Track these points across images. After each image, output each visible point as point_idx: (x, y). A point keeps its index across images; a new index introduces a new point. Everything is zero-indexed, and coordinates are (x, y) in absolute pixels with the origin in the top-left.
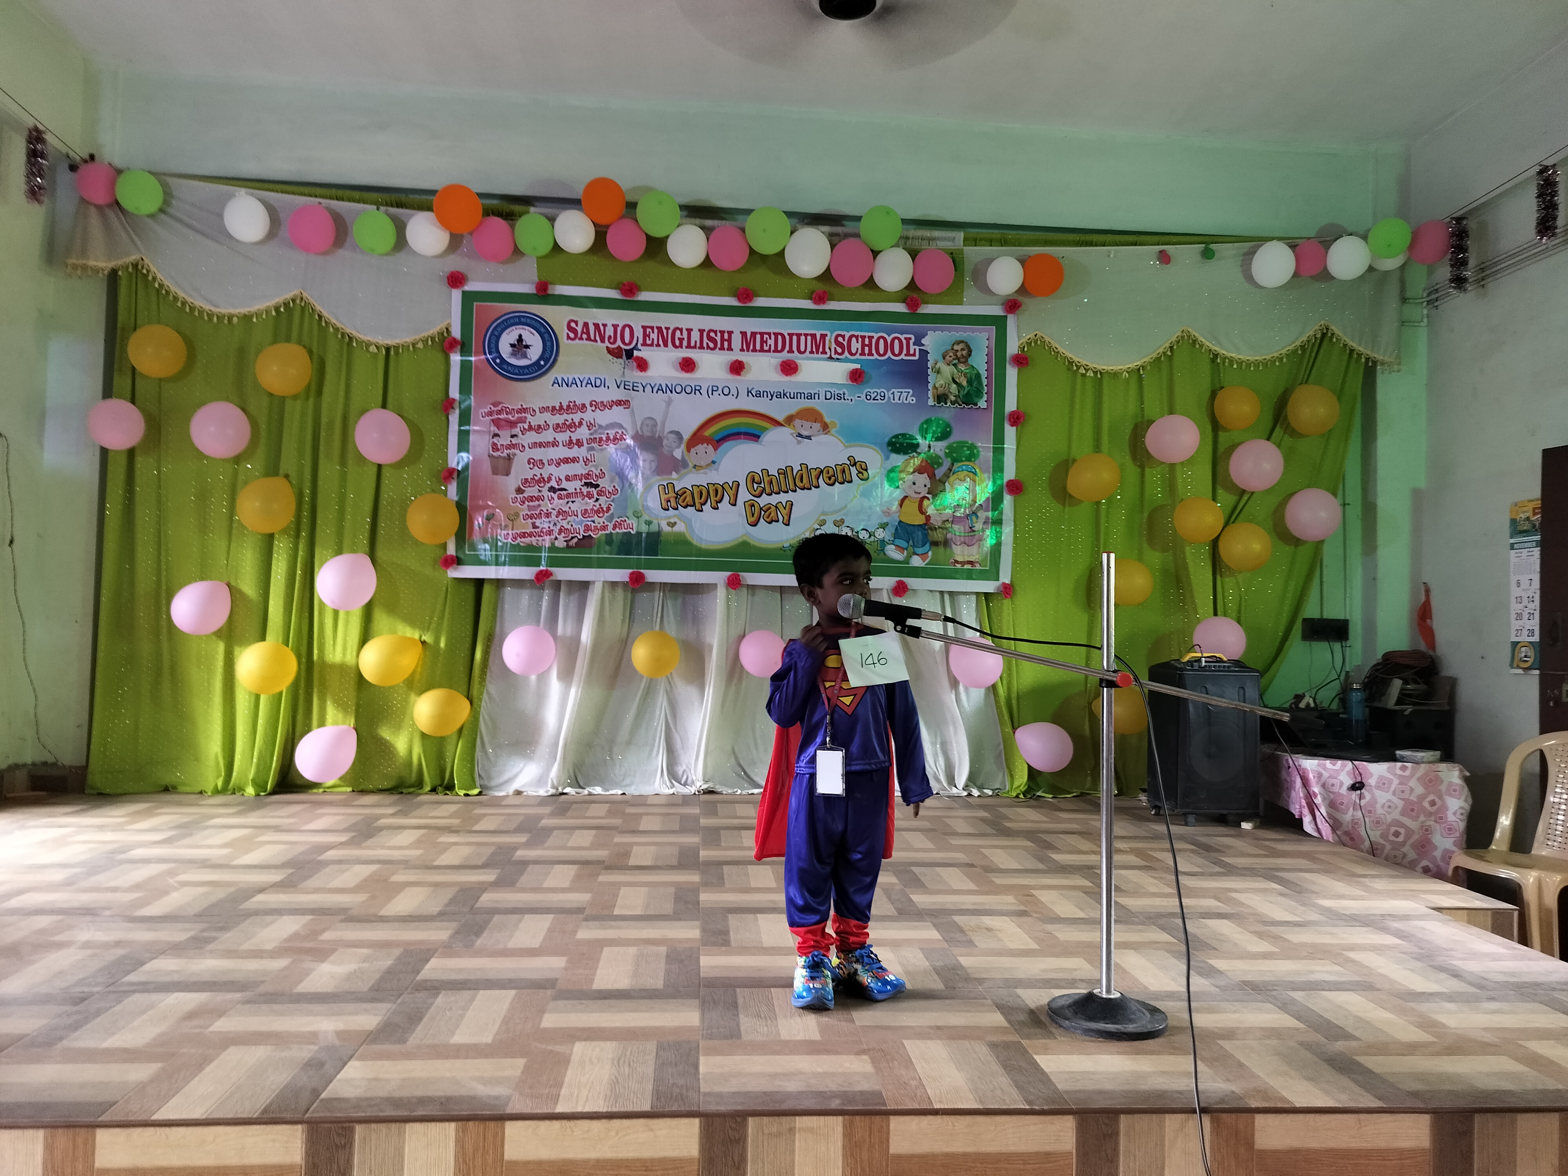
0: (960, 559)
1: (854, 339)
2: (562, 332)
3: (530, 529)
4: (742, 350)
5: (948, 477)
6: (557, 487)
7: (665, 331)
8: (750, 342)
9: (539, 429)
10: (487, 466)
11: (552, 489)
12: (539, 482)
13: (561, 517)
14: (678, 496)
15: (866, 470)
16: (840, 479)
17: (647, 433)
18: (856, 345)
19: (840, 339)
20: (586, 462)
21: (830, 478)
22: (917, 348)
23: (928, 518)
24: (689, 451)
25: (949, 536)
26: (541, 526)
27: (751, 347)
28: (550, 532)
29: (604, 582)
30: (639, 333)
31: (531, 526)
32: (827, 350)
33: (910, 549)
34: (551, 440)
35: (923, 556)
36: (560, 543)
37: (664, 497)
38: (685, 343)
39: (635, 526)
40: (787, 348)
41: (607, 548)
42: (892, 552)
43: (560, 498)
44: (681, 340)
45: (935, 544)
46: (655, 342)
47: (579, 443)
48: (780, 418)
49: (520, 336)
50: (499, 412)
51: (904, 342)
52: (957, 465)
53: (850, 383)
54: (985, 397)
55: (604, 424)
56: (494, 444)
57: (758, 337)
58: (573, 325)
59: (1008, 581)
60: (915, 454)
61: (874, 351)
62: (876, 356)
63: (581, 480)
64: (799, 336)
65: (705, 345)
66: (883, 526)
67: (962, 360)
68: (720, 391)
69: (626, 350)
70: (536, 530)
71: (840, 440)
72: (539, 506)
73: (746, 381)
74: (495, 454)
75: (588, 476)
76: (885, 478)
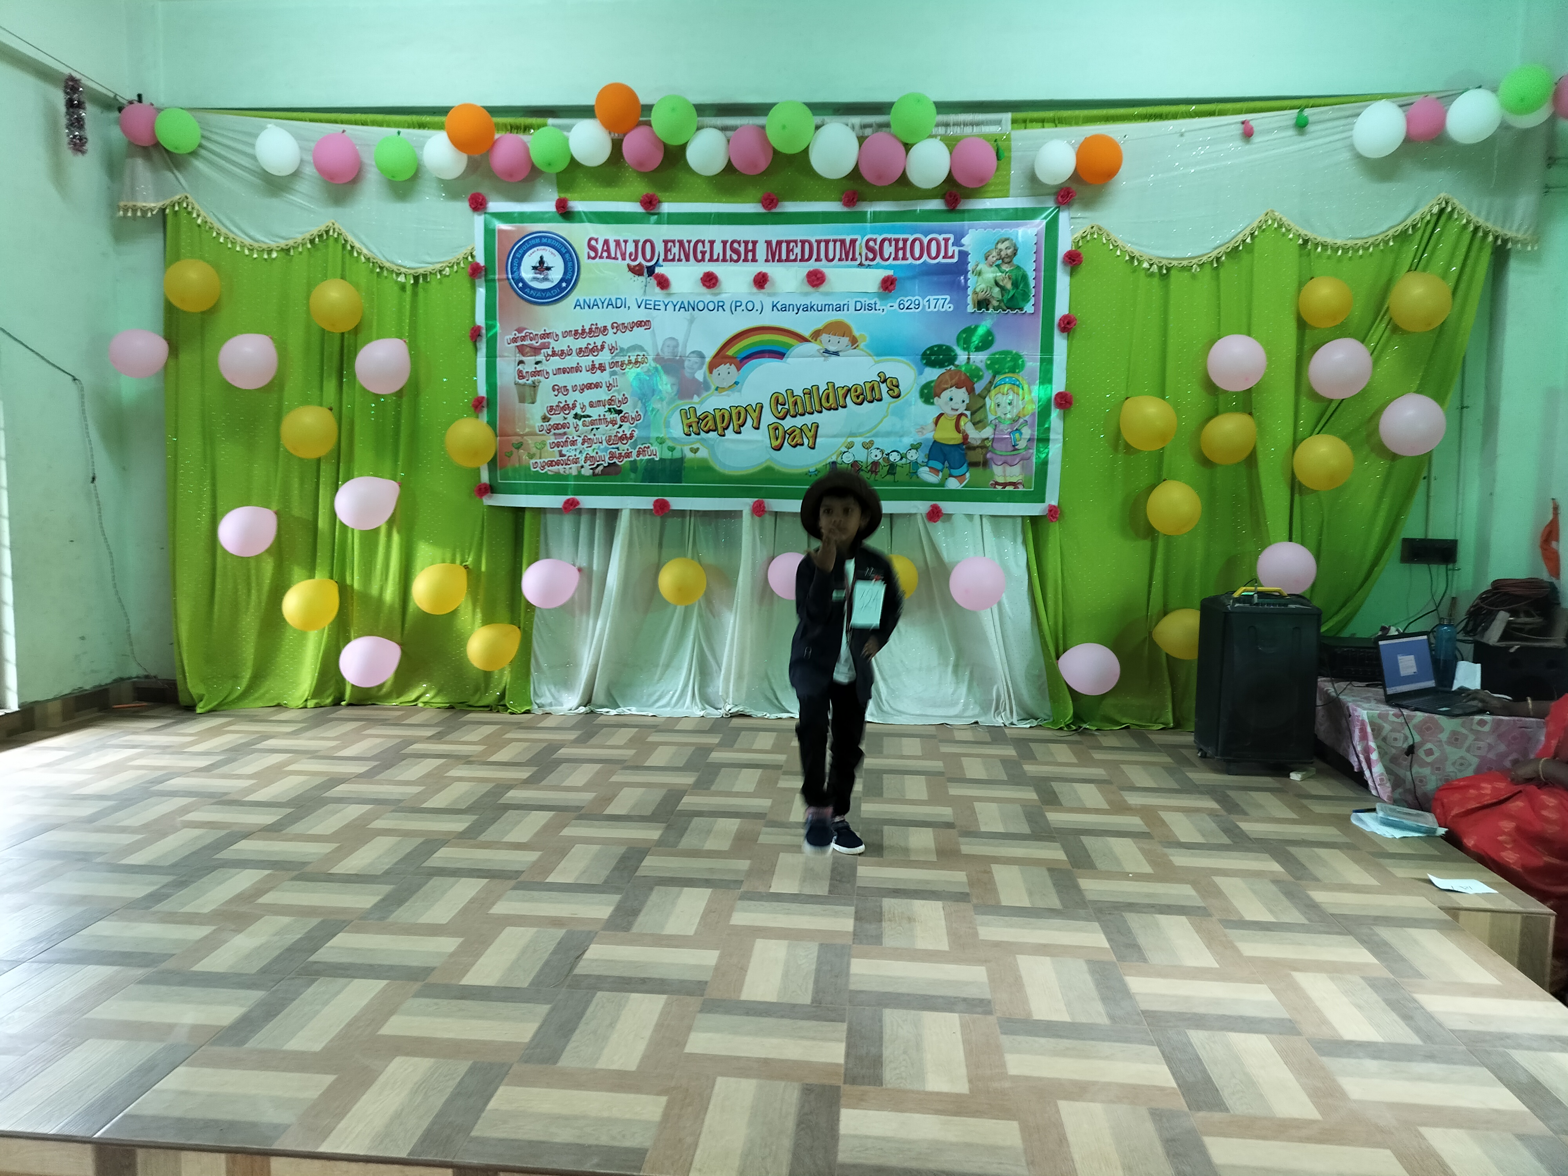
0: (1000, 480)
1: (886, 243)
2: (583, 251)
3: (557, 458)
4: (767, 261)
5: (989, 391)
6: (581, 414)
7: (686, 245)
8: (775, 252)
9: (562, 354)
10: (514, 392)
11: (576, 416)
12: (563, 409)
13: (586, 445)
14: (699, 420)
15: (897, 386)
16: (869, 398)
17: (667, 355)
18: (888, 250)
19: (871, 243)
20: (609, 387)
21: (858, 397)
22: (957, 249)
23: (966, 437)
24: (711, 372)
25: (989, 456)
26: (568, 454)
27: (777, 257)
28: (576, 461)
29: (632, 510)
30: (660, 248)
31: (558, 454)
32: (857, 256)
33: (946, 471)
34: (574, 365)
35: (960, 478)
36: (587, 471)
37: (686, 422)
38: (707, 256)
39: (658, 453)
40: (815, 256)
41: (632, 475)
42: (925, 474)
43: (584, 425)
44: (703, 253)
45: (973, 464)
46: (677, 257)
47: (602, 368)
48: (807, 334)
49: (541, 258)
50: (523, 339)
51: (943, 243)
52: (999, 378)
53: (881, 290)
54: (1032, 301)
55: (626, 347)
56: (520, 372)
57: (784, 245)
58: (593, 243)
59: (1054, 503)
60: (953, 367)
61: (908, 255)
62: (910, 261)
63: (604, 406)
64: (827, 242)
65: (728, 257)
66: (915, 447)
67: (1007, 260)
68: (743, 307)
69: (648, 268)
70: (563, 458)
71: (870, 356)
72: (565, 434)
73: (770, 295)
74: (521, 381)
75: (611, 401)
76: (918, 395)
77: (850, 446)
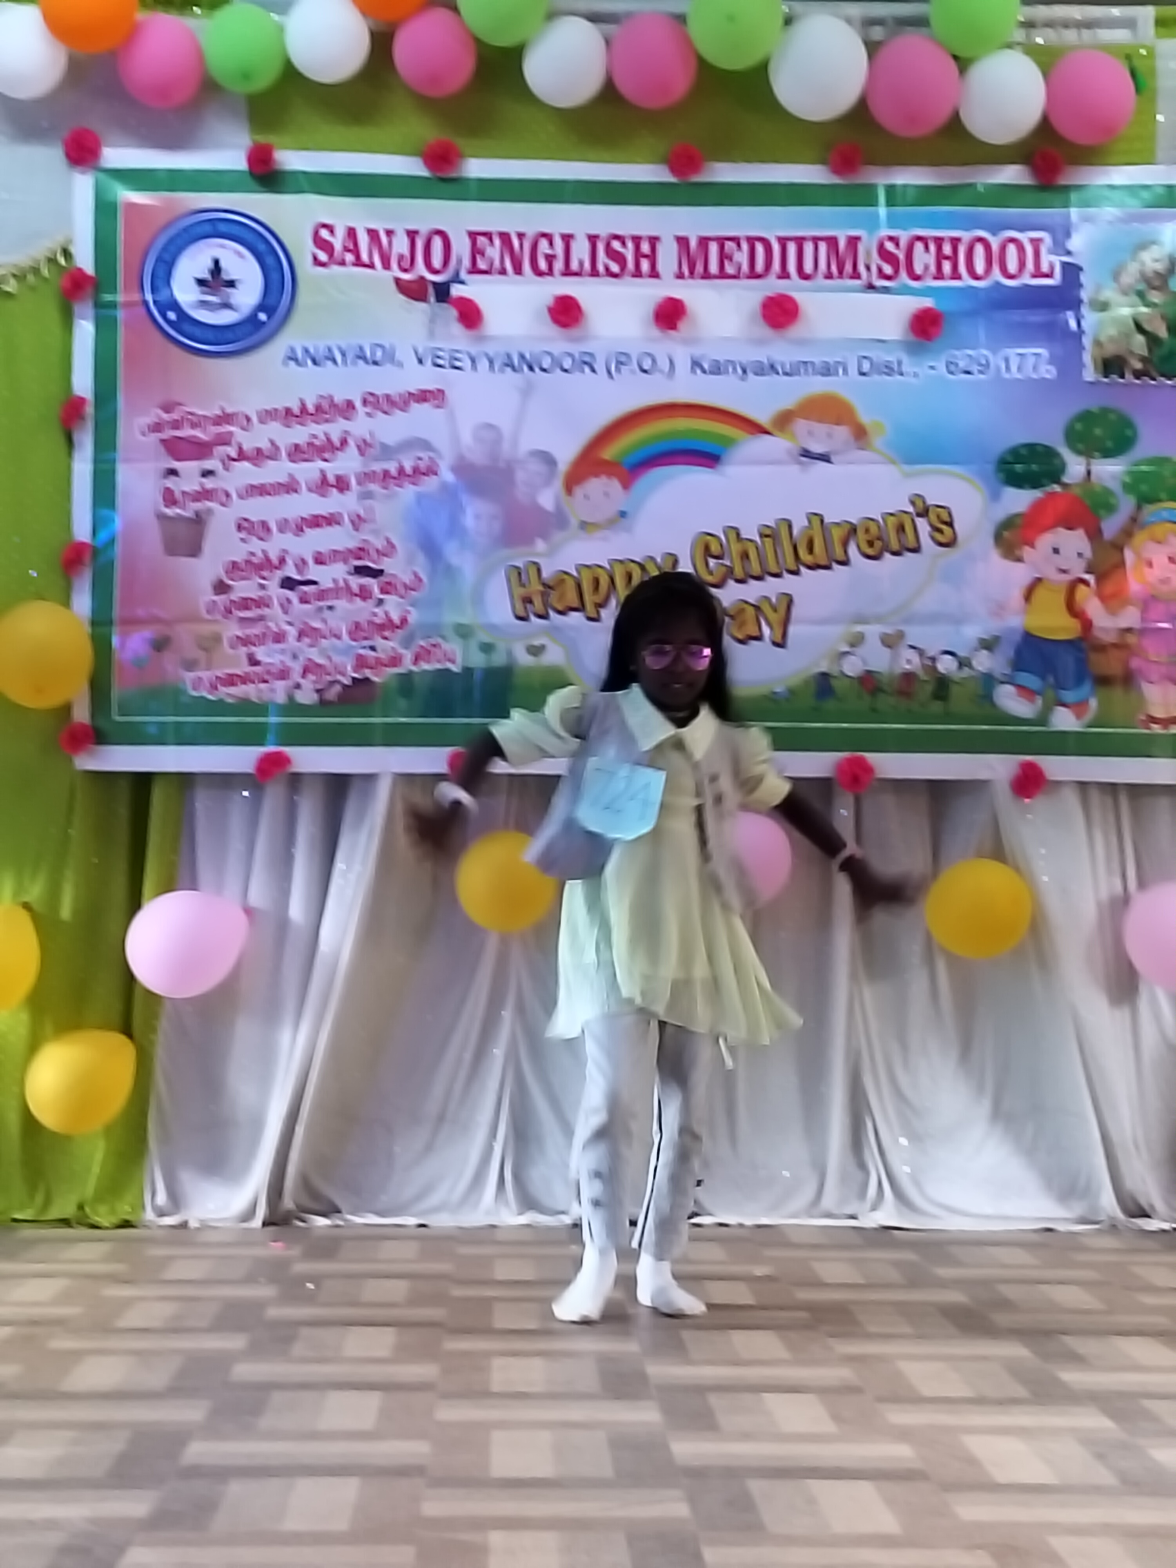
0: (1159, 714)
1: (919, 246)
2: (303, 250)
3: (244, 668)
4: (680, 276)
5: (1130, 536)
6: (298, 577)
7: (516, 243)
8: (696, 259)
9: (258, 457)
10: (151, 535)
11: (288, 583)
12: (260, 567)
13: (306, 641)
14: (548, 588)
15: (950, 524)
16: (894, 546)
17: (482, 459)
18: (923, 259)
19: (890, 246)
20: (357, 522)
21: (872, 544)
22: (1057, 260)
23: (1087, 625)
24: (569, 492)
26: (267, 660)
27: (700, 270)
28: (283, 674)
29: (398, 774)
30: (461, 247)
31: (245, 661)
32: (862, 269)
33: (1050, 693)
34: (283, 479)
35: (1079, 708)
36: (306, 696)
37: (519, 591)
38: (559, 265)
39: (459, 656)
40: (776, 269)
41: (402, 703)
42: (1009, 700)
43: (304, 600)
44: (550, 258)
46: (496, 266)
47: (342, 484)
48: (764, 419)
49: (217, 262)
50: (176, 424)
51: (1029, 247)
52: (1149, 510)
53: (912, 338)
56: (168, 492)
57: (714, 248)
58: (324, 234)
60: (1057, 488)
61: (963, 269)
62: (967, 281)
63: (345, 561)
64: (800, 241)
65: (601, 268)
66: (988, 645)
67: (1157, 283)
68: (634, 365)
69: (434, 284)
70: (257, 669)
71: (893, 462)
72: (261, 618)
73: (688, 342)
74: (169, 512)
75: (360, 552)
76: (991, 541)
77: (857, 641)
